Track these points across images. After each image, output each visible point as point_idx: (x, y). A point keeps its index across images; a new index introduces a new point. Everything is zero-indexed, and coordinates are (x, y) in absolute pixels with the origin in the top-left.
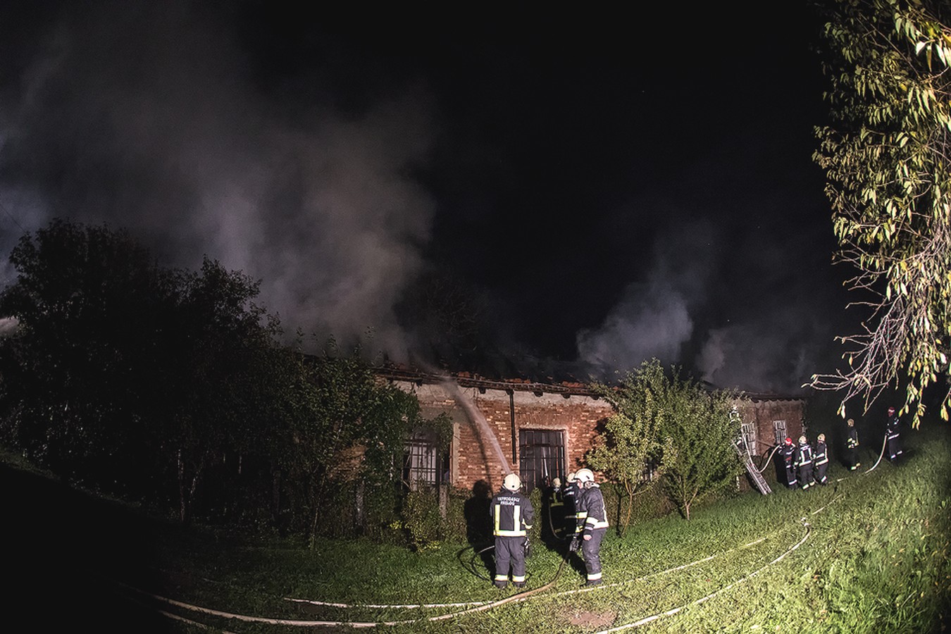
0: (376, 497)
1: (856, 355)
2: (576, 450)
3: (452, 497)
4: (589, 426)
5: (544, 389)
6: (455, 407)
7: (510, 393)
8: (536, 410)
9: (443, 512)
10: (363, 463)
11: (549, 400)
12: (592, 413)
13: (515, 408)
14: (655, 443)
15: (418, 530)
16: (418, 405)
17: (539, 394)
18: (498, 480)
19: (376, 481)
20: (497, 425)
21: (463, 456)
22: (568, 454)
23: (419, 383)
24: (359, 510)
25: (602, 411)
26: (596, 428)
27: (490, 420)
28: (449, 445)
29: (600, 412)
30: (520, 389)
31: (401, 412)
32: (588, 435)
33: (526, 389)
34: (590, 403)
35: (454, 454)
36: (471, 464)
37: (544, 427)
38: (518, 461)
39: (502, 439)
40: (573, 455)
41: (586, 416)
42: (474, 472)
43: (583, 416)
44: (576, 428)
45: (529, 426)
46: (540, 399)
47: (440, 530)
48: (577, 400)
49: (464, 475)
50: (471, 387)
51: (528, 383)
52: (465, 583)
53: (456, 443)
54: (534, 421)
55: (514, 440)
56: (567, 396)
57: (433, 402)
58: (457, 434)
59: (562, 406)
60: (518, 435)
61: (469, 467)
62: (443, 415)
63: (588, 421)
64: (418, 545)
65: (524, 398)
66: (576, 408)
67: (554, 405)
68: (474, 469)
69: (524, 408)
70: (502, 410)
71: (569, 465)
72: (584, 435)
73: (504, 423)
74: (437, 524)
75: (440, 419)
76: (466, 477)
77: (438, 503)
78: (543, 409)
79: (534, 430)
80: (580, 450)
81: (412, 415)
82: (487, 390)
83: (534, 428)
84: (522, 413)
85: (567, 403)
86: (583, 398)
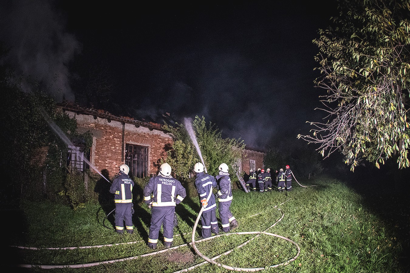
0: (53, 176)
1: (317, 131)
2: (153, 158)
3: (91, 178)
4: (161, 146)
5: (141, 124)
6: (94, 128)
7: (123, 123)
8: (135, 134)
9: (86, 186)
10: (47, 156)
11: (142, 130)
12: (163, 140)
13: (125, 132)
14: (196, 159)
15: (74, 196)
16: (76, 125)
17: (137, 126)
18: (114, 170)
19: (53, 167)
20: (115, 140)
21: (97, 155)
22: (150, 160)
23: (78, 113)
24: (44, 184)
25: (168, 140)
26: (164, 148)
27: (112, 137)
28: (90, 149)
29: (167, 140)
30: (129, 122)
31: (67, 128)
32: (160, 151)
33: (131, 123)
34: (163, 135)
35: (92, 154)
36: (101, 160)
37: (138, 144)
38: (124, 160)
39: (117, 148)
40: (152, 160)
41: (160, 141)
42: (102, 165)
43: (158, 141)
44: (154, 146)
45: (131, 142)
46: (138, 129)
47: (85, 196)
48: (156, 132)
49: (97, 166)
50: (104, 118)
51: (133, 120)
52: (100, 231)
53: (94, 148)
54: (134, 140)
55: (123, 149)
56: (151, 129)
57: (84, 124)
58: (94, 143)
59: (148, 134)
60: (125, 146)
61: (99, 161)
62: (88, 132)
63: (161, 144)
64: (74, 205)
65: (130, 128)
66: (155, 136)
67: (144, 133)
68: (102, 163)
69: (129, 133)
70: (118, 133)
71: (149, 165)
72: (158, 151)
73: (119, 140)
74: (83, 193)
75: (87, 134)
76: (98, 167)
77: (84, 181)
78: (139, 135)
79: (133, 145)
80: (156, 158)
81: (73, 131)
82: (112, 121)
83: (134, 144)
84: (128, 135)
85: (151, 133)
86: (159, 131)
